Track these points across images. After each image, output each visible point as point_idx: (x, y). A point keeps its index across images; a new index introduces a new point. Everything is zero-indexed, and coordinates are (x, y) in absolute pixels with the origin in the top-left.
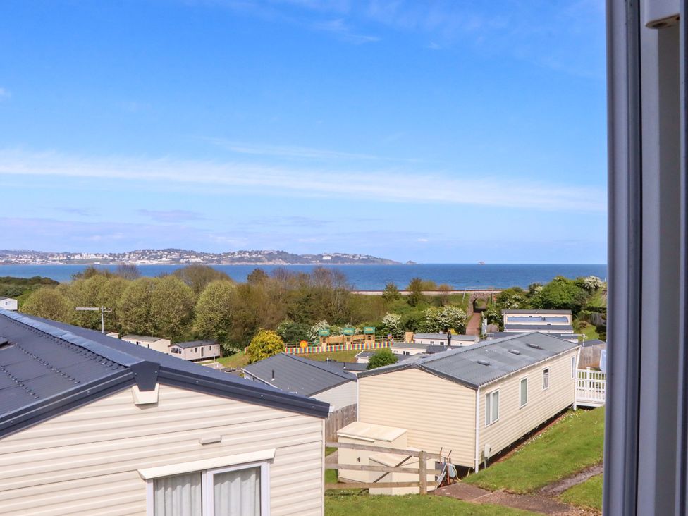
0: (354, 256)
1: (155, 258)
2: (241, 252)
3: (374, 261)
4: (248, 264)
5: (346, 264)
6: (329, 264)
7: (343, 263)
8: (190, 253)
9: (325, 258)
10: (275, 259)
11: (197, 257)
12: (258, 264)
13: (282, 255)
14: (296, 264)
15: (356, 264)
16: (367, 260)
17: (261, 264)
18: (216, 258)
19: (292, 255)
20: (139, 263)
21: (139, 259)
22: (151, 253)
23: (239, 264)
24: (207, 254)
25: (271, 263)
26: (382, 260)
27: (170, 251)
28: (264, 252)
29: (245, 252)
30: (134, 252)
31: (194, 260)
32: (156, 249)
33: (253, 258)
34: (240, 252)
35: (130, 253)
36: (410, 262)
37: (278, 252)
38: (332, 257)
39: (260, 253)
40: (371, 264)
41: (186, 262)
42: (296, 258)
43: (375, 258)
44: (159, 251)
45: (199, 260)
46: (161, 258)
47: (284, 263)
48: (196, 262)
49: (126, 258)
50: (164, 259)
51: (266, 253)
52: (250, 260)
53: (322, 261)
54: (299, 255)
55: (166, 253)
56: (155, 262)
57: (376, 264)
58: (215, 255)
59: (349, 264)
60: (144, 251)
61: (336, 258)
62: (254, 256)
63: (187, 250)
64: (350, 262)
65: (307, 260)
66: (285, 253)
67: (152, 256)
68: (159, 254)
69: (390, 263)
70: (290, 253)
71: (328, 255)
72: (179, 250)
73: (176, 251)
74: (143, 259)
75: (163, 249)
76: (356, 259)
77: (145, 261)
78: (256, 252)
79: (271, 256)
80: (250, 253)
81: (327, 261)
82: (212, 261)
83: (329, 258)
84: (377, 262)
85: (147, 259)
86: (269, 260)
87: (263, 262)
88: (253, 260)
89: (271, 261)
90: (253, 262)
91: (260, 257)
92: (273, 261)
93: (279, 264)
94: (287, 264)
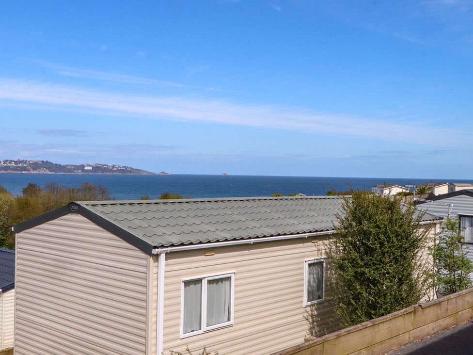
0: (113, 167)
2: (7, 161)
3: (130, 172)
4: (13, 172)
5: (106, 173)
6: (91, 173)
7: (103, 173)
9: (86, 168)
10: (40, 168)
12: (24, 172)
13: (47, 165)
14: (59, 173)
15: (114, 174)
16: (125, 170)
17: (26, 172)
19: (56, 164)
23: (5, 172)
25: (35, 172)
26: (138, 170)
28: (29, 162)
29: (11, 162)
33: (19, 167)
34: (5, 162)
36: (163, 172)
37: (43, 162)
38: (93, 167)
39: (25, 163)
40: (129, 174)
42: (59, 168)
43: (132, 168)
47: (48, 172)
51: (31, 162)
52: (15, 169)
53: (83, 170)
54: (62, 165)
57: (133, 174)
59: (109, 173)
61: (96, 168)
62: (20, 165)
64: (109, 172)
65: (70, 170)
66: (49, 162)
69: (145, 174)
70: (54, 163)
71: (90, 166)
76: (115, 169)
78: (22, 162)
79: (36, 165)
80: (16, 163)
81: (88, 171)
83: (90, 168)
84: (134, 172)
86: (34, 169)
87: (28, 170)
88: (18, 169)
89: (36, 170)
90: (19, 170)
91: (26, 166)
92: (38, 170)
93: (44, 172)
94: (52, 173)
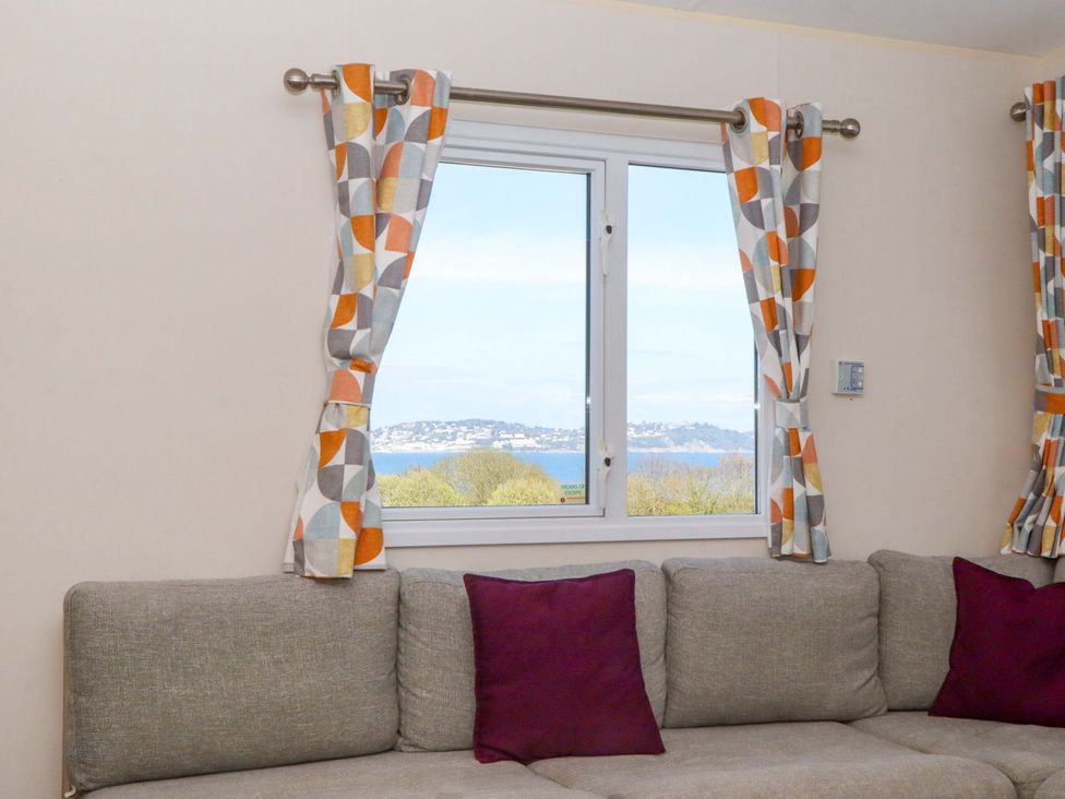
1: (442, 438)
8: (513, 429)
10: (690, 440)
11: (528, 436)
12: (655, 450)
17: (660, 450)
18: (566, 439)
19: (727, 431)
20: (409, 448)
21: (410, 440)
22: (432, 428)
24: (547, 431)
25: (681, 449)
27: (472, 424)
28: (666, 426)
30: (399, 427)
31: (519, 442)
32: (443, 420)
33: (644, 439)
35: (391, 429)
37: (696, 425)
39: (659, 428)
41: (504, 446)
44: (450, 423)
45: (530, 442)
46: (454, 439)
47: (708, 449)
48: (525, 448)
49: (383, 438)
50: (459, 441)
51: (671, 427)
52: (638, 443)
54: (740, 431)
55: (464, 429)
56: (441, 448)
58: (565, 433)
60: (419, 424)
62: (646, 434)
63: (507, 422)
66: (712, 427)
67: (436, 435)
68: (450, 430)
70: (722, 427)
72: (491, 422)
73: (486, 423)
74: (417, 440)
75: (457, 420)
77: (422, 445)
78: (650, 427)
79: (681, 435)
82: (559, 445)
85: (425, 441)
86: (679, 443)
87: (666, 446)
88: (644, 442)
89: (681, 445)
90: (644, 446)
91: (660, 437)
92: (687, 444)
93: (699, 450)
94: (716, 451)
